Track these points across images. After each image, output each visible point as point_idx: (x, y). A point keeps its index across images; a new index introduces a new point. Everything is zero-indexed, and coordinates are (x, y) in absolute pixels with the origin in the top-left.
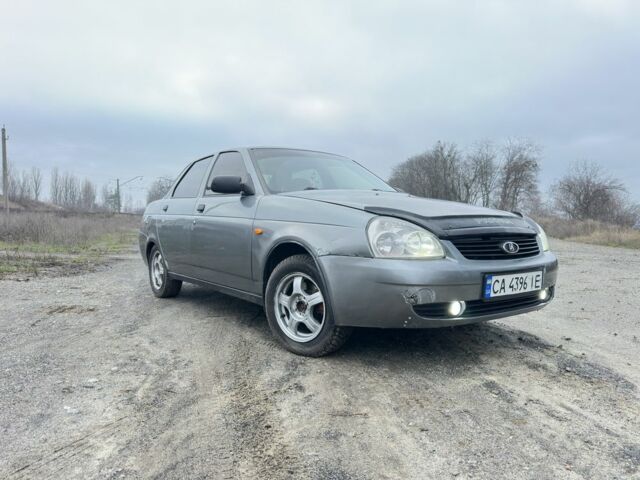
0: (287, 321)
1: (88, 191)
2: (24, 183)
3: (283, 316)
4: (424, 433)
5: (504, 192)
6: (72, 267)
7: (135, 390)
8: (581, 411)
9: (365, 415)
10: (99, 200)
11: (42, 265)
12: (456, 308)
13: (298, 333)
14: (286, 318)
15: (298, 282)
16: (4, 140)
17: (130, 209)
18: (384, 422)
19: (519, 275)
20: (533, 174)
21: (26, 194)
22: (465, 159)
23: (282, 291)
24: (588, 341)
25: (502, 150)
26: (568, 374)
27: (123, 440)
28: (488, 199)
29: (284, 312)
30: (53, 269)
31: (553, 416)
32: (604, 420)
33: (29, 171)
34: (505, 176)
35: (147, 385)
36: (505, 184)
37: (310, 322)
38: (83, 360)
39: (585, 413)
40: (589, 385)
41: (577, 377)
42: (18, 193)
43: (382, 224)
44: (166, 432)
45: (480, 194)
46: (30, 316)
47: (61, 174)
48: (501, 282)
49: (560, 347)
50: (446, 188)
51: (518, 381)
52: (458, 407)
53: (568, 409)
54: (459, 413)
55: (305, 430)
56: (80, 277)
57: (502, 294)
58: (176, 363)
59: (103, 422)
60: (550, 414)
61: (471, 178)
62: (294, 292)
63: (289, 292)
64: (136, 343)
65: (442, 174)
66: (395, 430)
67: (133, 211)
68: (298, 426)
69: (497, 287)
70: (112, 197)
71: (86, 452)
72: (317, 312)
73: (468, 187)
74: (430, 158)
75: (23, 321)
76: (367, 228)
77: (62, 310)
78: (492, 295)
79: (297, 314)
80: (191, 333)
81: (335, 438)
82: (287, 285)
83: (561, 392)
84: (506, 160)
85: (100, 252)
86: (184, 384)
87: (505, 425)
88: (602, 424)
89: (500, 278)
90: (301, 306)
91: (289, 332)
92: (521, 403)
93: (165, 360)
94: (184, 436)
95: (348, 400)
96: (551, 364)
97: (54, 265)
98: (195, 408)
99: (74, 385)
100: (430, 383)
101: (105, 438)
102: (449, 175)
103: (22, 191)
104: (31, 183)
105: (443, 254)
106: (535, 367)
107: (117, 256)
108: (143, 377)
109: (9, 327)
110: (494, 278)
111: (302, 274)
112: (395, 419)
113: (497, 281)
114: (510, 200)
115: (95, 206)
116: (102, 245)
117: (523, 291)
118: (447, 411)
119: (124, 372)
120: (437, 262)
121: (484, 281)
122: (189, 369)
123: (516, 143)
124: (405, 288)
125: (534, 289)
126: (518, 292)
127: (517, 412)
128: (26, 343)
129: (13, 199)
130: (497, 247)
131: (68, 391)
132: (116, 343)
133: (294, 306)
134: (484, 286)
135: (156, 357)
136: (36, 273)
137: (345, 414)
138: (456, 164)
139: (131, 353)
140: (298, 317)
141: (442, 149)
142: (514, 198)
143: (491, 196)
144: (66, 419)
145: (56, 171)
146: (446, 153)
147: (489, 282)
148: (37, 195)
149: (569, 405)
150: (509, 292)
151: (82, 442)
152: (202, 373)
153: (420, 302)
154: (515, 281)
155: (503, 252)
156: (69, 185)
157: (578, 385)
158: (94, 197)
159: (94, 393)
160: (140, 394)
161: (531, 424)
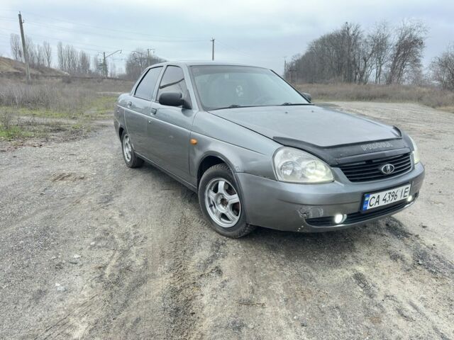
0: (214, 210)
1: (84, 60)
2: (39, 54)
3: (211, 206)
4: (304, 328)
5: (394, 64)
6: (73, 133)
7: (105, 267)
8: (424, 310)
9: (263, 305)
10: (92, 67)
11: (51, 131)
12: (339, 218)
13: (222, 219)
14: (213, 207)
15: (222, 184)
16: (21, 23)
17: (115, 74)
18: (276, 314)
19: (391, 191)
20: (419, 50)
21: (41, 63)
22: (366, 37)
23: (210, 188)
24: (440, 229)
25: (396, 30)
26: (419, 268)
27: (93, 320)
28: (380, 70)
29: (212, 203)
30: (58, 134)
31: (402, 315)
32: (441, 322)
33: (42, 45)
34: (396, 52)
35: (113, 262)
36: (395, 58)
37: (230, 214)
38: (72, 233)
39: (428, 313)
40: (434, 280)
41: (426, 271)
42: (36, 62)
43: (286, 153)
44: (123, 313)
45: (374, 66)
46: (41, 183)
47: (64, 47)
48: (376, 197)
49: (417, 236)
50: (349, 61)
51: (380, 274)
52: (332, 302)
53: (415, 307)
54: (331, 308)
55: (219, 319)
56: (77, 144)
57: (377, 205)
58: (135, 238)
59: (81, 301)
60: (400, 312)
61: (369, 53)
62: (219, 191)
63: (216, 190)
64: (110, 215)
65: (346, 49)
66: (282, 323)
67: (117, 76)
68: (215, 313)
69: (373, 201)
70: (101, 65)
71: (67, 331)
72: (235, 207)
73: (365, 60)
74: (338, 36)
75: (35, 189)
76: (274, 156)
77: (62, 177)
78: (369, 207)
79: (221, 206)
80: (148, 207)
81: (239, 328)
82: (214, 185)
83: (412, 287)
84: (398, 39)
85: (91, 118)
86: (139, 262)
87: (365, 323)
88: (439, 326)
89: (376, 195)
90: (224, 202)
91: (215, 218)
92: (379, 298)
93: (128, 234)
94: (134, 319)
95: (252, 287)
96: (408, 255)
97: (59, 130)
98: (144, 288)
99: (64, 262)
100: (314, 273)
101: (81, 318)
102: (352, 50)
103: (38, 59)
104: (44, 55)
105: (332, 179)
106: (395, 257)
107: (103, 122)
108: (111, 252)
109: (25, 195)
110: (371, 196)
111: (225, 180)
112: (284, 311)
113: (374, 197)
114: (397, 71)
115: (90, 71)
116: (93, 111)
117: (393, 201)
118: (323, 306)
119: (99, 247)
120: (327, 186)
121: (363, 198)
122: (144, 246)
123: (408, 24)
124: (300, 206)
125: (403, 198)
126: (389, 202)
127: (376, 309)
128: (36, 213)
129: (32, 66)
130: (377, 170)
131: (59, 267)
132: (96, 215)
133: (219, 201)
134: (363, 201)
135: (123, 231)
136: (47, 139)
137: (249, 303)
138: (359, 41)
139: (106, 226)
140: (221, 209)
141: (348, 29)
142: (401, 70)
143: (383, 68)
144: (57, 296)
145: (60, 45)
146: (351, 32)
147: (366, 199)
148: (49, 63)
149: (416, 303)
150: (382, 203)
151: (65, 320)
152: (153, 252)
153: (311, 217)
154: (388, 195)
155: (381, 173)
156: (71, 55)
157: (426, 280)
158: (89, 65)
159: (77, 270)
160: (108, 271)
161: (384, 324)
